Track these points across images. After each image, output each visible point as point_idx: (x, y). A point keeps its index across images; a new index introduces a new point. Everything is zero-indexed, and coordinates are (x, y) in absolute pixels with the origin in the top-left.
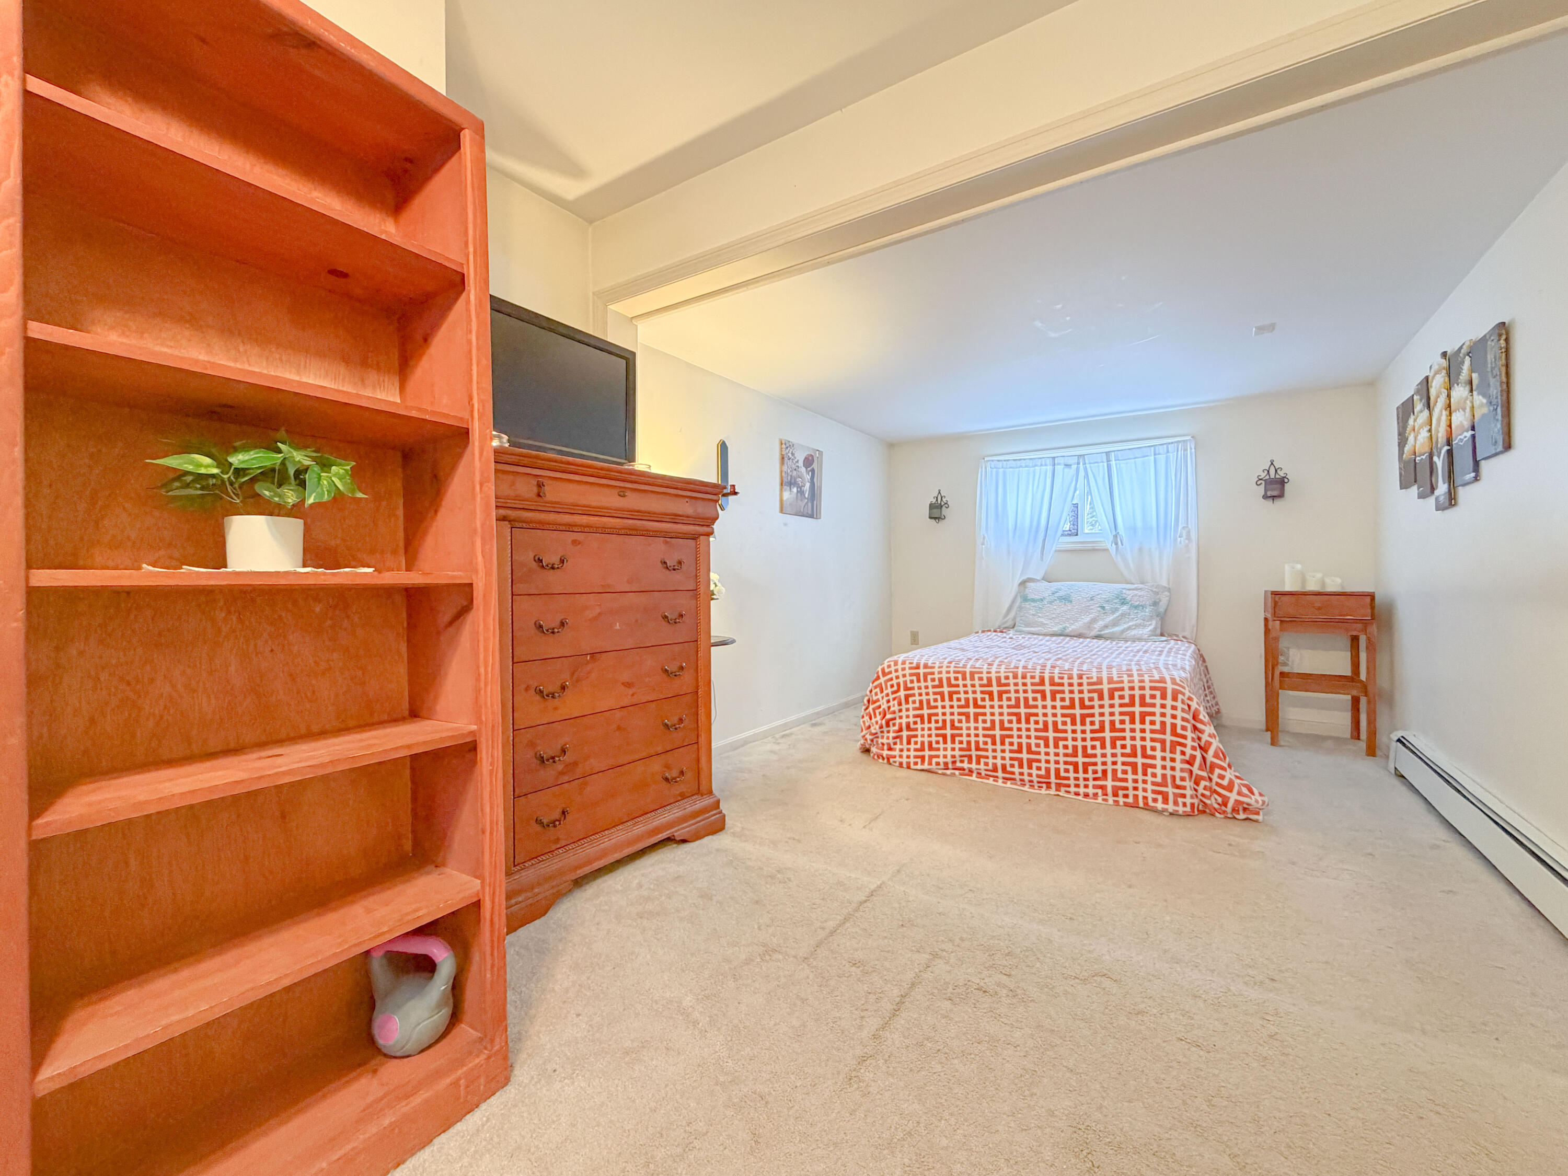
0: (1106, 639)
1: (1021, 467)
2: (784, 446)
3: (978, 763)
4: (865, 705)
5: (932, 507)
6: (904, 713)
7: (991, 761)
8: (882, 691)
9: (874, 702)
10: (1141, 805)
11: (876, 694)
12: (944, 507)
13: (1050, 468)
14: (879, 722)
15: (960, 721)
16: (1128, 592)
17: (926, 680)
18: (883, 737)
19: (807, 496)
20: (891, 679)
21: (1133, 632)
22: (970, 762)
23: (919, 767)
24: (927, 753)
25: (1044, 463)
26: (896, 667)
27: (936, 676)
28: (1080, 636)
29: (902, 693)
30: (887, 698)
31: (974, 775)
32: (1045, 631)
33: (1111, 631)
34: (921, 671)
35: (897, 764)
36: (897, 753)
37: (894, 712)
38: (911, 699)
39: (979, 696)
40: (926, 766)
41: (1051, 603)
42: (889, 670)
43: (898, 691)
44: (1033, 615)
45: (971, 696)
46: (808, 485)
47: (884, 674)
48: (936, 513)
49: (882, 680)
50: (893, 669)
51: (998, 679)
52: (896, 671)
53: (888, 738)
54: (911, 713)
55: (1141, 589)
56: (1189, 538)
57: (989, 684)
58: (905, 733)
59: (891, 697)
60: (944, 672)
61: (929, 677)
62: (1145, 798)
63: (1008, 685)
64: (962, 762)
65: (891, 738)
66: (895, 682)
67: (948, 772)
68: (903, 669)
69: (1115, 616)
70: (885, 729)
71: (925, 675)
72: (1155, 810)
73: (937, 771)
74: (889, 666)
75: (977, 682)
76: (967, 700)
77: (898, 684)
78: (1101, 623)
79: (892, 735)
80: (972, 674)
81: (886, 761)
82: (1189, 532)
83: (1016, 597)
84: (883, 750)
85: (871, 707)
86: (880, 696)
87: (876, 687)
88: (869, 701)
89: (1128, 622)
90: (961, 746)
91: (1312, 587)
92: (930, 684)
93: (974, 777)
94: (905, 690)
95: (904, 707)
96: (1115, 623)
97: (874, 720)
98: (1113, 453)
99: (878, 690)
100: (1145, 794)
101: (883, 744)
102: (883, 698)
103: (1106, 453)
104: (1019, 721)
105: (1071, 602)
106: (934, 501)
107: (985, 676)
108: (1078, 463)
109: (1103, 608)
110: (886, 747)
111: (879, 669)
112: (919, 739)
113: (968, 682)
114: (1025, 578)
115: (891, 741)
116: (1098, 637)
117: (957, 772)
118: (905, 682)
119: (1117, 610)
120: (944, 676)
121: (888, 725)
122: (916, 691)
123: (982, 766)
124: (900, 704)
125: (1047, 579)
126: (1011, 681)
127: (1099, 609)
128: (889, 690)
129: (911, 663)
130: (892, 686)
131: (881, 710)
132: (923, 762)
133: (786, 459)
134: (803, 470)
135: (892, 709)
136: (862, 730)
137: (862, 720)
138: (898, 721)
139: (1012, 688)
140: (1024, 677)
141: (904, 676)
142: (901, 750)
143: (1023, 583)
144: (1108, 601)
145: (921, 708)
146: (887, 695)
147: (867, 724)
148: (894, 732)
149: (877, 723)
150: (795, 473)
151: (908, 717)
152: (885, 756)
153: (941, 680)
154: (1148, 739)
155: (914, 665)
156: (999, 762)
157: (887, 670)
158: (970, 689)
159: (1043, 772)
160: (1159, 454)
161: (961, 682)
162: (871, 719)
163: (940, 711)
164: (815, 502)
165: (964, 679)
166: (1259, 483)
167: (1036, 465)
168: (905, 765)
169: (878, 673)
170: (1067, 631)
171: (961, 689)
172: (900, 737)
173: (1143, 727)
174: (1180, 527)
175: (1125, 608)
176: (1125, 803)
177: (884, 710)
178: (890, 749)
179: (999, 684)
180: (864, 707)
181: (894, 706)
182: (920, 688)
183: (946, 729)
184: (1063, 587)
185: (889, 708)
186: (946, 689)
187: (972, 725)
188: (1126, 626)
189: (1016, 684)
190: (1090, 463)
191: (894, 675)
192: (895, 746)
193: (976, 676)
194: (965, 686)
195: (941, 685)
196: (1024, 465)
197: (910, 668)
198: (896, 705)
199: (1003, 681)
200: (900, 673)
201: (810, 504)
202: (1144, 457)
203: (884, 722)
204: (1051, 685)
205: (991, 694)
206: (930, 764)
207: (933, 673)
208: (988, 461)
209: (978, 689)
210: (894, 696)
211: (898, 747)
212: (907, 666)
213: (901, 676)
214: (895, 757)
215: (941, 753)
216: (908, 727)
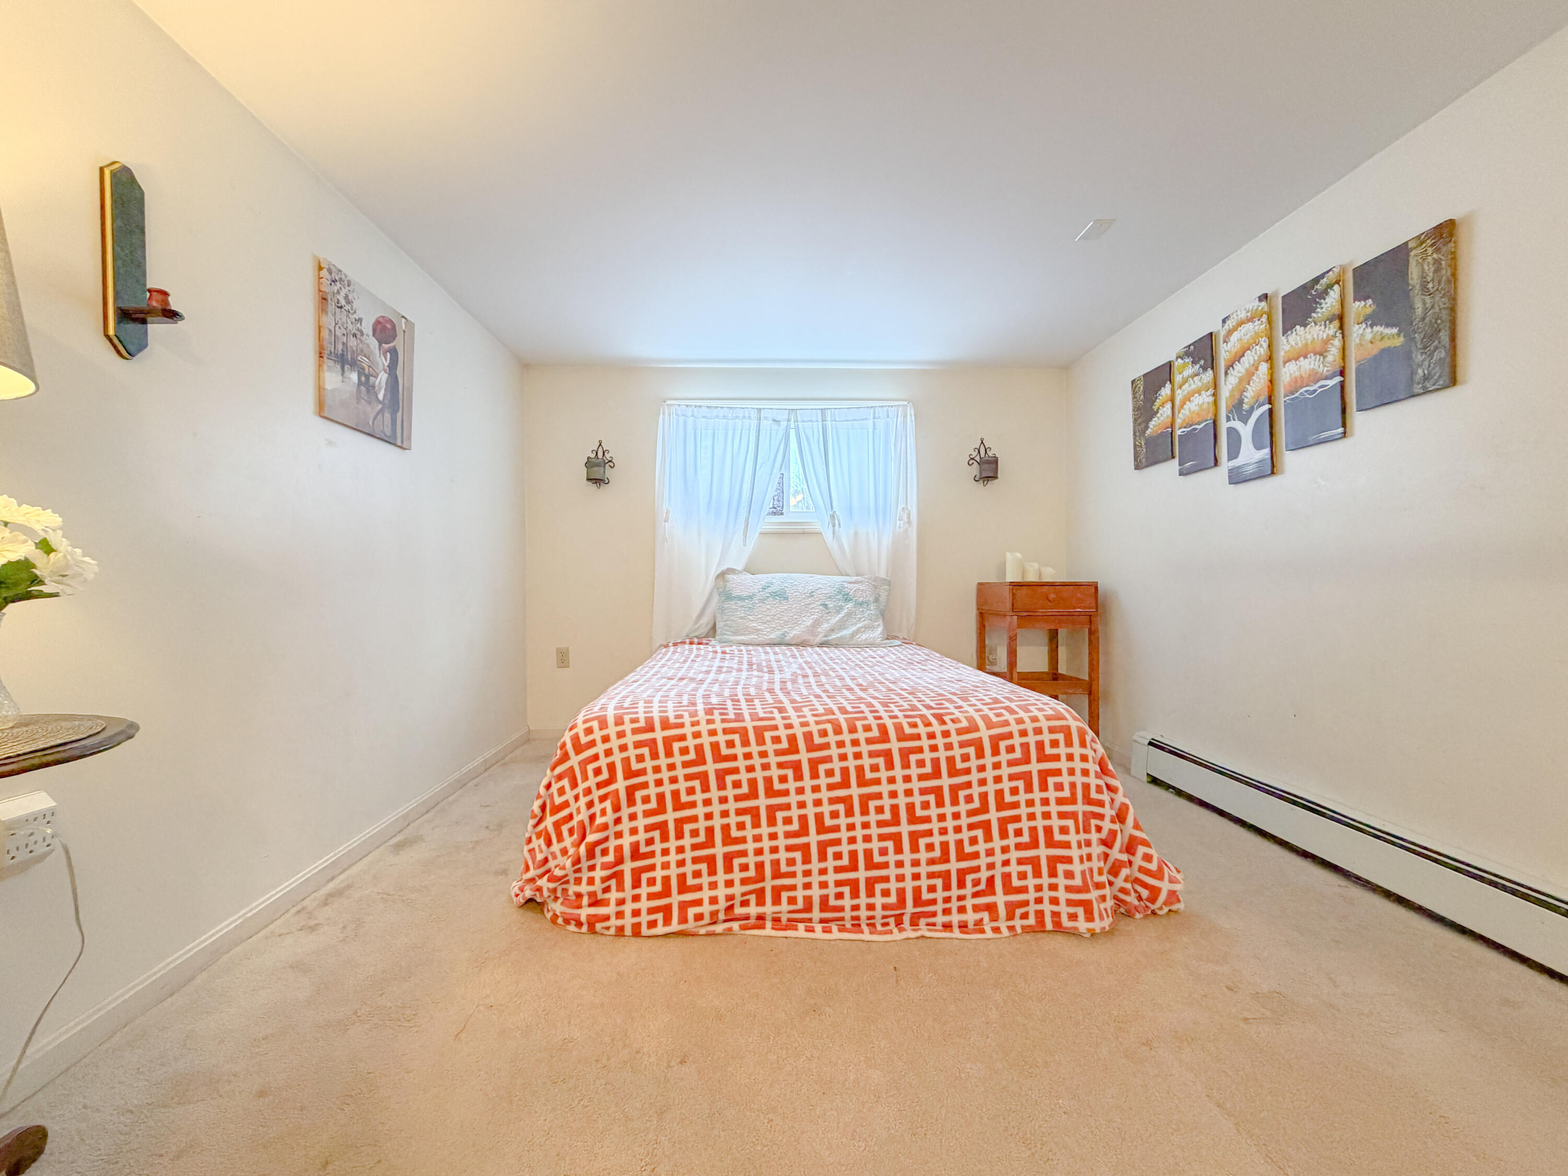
0: (836, 646)
1: (717, 417)
2: (324, 273)
3: (777, 901)
4: (534, 816)
5: (589, 464)
6: (626, 826)
7: (800, 894)
8: (574, 785)
9: (556, 809)
10: (1049, 926)
11: (561, 791)
12: (607, 466)
13: (754, 423)
14: (571, 851)
15: (741, 826)
16: (850, 586)
17: (669, 754)
18: (578, 881)
19: (381, 397)
20: (596, 757)
21: (864, 637)
22: (761, 902)
23: (660, 929)
24: (675, 899)
25: (747, 415)
26: (605, 732)
27: (691, 743)
28: (803, 644)
29: (621, 785)
30: (588, 798)
31: (769, 924)
32: (761, 639)
33: (839, 635)
34: (659, 735)
35: (612, 931)
36: (611, 910)
37: (605, 827)
38: (639, 795)
39: (775, 773)
40: (675, 926)
41: (762, 601)
42: (590, 738)
43: (611, 780)
44: (742, 618)
45: (759, 775)
46: (383, 377)
47: (579, 748)
48: (597, 473)
49: (574, 761)
50: (597, 735)
51: (808, 736)
52: (606, 739)
53: (591, 881)
54: (641, 822)
55: (861, 582)
56: (909, 522)
57: (793, 748)
58: (627, 867)
59: (596, 794)
60: (705, 734)
61: (676, 746)
62: (1056, 915)
63: (826, 746)
64: (745, 903)
65: (597, 881)
66: (603, 762)
67: (719, 928)
68: (621, 735)
69: (841, 615)
70: (584, 864)
71: (668, 742)
72: (1074, 933)
73: (696, 930)
74: (589, 731)
75: (770, 747)
76: (753, 783)
77: (611, 767)
78: (826, 626)
79: (598, 874)
80: (759, 733)
81: (585, 929)
82: (909, 514)
83: (711, 594)
84: (580, 907)
85: (549, 821)
86: (569, 795)
87: (560, 778)
88: (543, 808)
89: (856, 624)
90: (745, 875)
91: (1032, 578)
92: (678, 759)
93: (768, 931)
94: (626, 778)
95: (625, 812)
96: (842, 625)
97: (556, 847)
98: (829, 411)
99: (565, 783)
100: (1055, 908)
101: (579, 896)
102: (577, 798)
103: (821, 409)
104: (850, 813)
105: (787, 599)
106: (593, 456)
107: (783, 733)
108: (789, 420)
109: (825, 606)
110: (585, 901)
111: (567, 738)
112: (659, 874)
113: (754, 749)
114: (724, 568)
115: (598, 887)
116: (821, 645)
117: (735, 925)
118: (626, 761)
119: (841, 608)
120: (706, 740)
121: (591, 855)
122: (650, 778)
123: (784, 906)
124: (617, 808)
125: (749, 569)
126: (832, 739)
127: (821, 607)
128: (592, 781)
129: (633, 721)
130: (598, 772)
131: (574, 823)
132: (667, 921)
133: (331, 307)
134: (373, 343)
135: (599, 820)
136: (527, 869)
137: (526, 848)
138: (612, 844)
139: (834, 752)
140: (853, 730)
141: (623, 748)
142: (621, 902)
143: (722, 575)
144: (830, 597)
145: (661, 809)
146: (588, 791)
147: (540, 857)
148: (605, 866)
149: (564, 852)
150: (352, 342)
151: (634, 831)
152: (583, 919)
153: (699, 749)
154: (1054, 815)
155: (642, 724)
156: (816, 893)
157: (584, 740)
158: (757, 761)
159: (893, 899)
160: (879, 418)
161: (739, 750)
162: (549, 843)
163: (700, 811)
164: (399, 414)
165: (745, 743)
166: (970, 463)
167: (737, 417)
168: (628, 931)
169: (563, 745)
170: (788, 638)
171: (741, 763)
172: (618, 876)
173: (1044, 795)
174: (900, 508)
175: (850, 605)
176: (1023, 927)
177: (581, 823)
178: (595, 903)
179: (811, 747)
180: (532, 822)
181: (603, 812)
182: (657, 770)
183: (713, 846)
184: (776, 580)
185: (592, 818)
186: (711, 767)
187: (765, 830)
188: (854, 628)
189: (841, 744)
190: (803, 421)
191: (600, 748)
192: (606, 896)
193: (768, 735)
194: (748, 756)
195: (701, 760)
196: (721, 415)
197: (635, 731)
198: (609, 810)
199: (818, 740)
200: (615, 743)
201: (387, 416)
202: (863, 420)
203: (583, 849)
204: (900, 739)
205: (796, 767)
206: (683, 920)
207: (682, 738)
208: (671, 405)
209: (773, 760)
210: (603, 791)
211: (614, 895)
212: (628, 727)
213: (616, 750)
214: (607, 918)
215: (706, 894)
216: (636, 854)
